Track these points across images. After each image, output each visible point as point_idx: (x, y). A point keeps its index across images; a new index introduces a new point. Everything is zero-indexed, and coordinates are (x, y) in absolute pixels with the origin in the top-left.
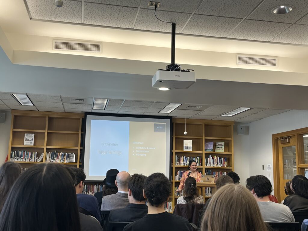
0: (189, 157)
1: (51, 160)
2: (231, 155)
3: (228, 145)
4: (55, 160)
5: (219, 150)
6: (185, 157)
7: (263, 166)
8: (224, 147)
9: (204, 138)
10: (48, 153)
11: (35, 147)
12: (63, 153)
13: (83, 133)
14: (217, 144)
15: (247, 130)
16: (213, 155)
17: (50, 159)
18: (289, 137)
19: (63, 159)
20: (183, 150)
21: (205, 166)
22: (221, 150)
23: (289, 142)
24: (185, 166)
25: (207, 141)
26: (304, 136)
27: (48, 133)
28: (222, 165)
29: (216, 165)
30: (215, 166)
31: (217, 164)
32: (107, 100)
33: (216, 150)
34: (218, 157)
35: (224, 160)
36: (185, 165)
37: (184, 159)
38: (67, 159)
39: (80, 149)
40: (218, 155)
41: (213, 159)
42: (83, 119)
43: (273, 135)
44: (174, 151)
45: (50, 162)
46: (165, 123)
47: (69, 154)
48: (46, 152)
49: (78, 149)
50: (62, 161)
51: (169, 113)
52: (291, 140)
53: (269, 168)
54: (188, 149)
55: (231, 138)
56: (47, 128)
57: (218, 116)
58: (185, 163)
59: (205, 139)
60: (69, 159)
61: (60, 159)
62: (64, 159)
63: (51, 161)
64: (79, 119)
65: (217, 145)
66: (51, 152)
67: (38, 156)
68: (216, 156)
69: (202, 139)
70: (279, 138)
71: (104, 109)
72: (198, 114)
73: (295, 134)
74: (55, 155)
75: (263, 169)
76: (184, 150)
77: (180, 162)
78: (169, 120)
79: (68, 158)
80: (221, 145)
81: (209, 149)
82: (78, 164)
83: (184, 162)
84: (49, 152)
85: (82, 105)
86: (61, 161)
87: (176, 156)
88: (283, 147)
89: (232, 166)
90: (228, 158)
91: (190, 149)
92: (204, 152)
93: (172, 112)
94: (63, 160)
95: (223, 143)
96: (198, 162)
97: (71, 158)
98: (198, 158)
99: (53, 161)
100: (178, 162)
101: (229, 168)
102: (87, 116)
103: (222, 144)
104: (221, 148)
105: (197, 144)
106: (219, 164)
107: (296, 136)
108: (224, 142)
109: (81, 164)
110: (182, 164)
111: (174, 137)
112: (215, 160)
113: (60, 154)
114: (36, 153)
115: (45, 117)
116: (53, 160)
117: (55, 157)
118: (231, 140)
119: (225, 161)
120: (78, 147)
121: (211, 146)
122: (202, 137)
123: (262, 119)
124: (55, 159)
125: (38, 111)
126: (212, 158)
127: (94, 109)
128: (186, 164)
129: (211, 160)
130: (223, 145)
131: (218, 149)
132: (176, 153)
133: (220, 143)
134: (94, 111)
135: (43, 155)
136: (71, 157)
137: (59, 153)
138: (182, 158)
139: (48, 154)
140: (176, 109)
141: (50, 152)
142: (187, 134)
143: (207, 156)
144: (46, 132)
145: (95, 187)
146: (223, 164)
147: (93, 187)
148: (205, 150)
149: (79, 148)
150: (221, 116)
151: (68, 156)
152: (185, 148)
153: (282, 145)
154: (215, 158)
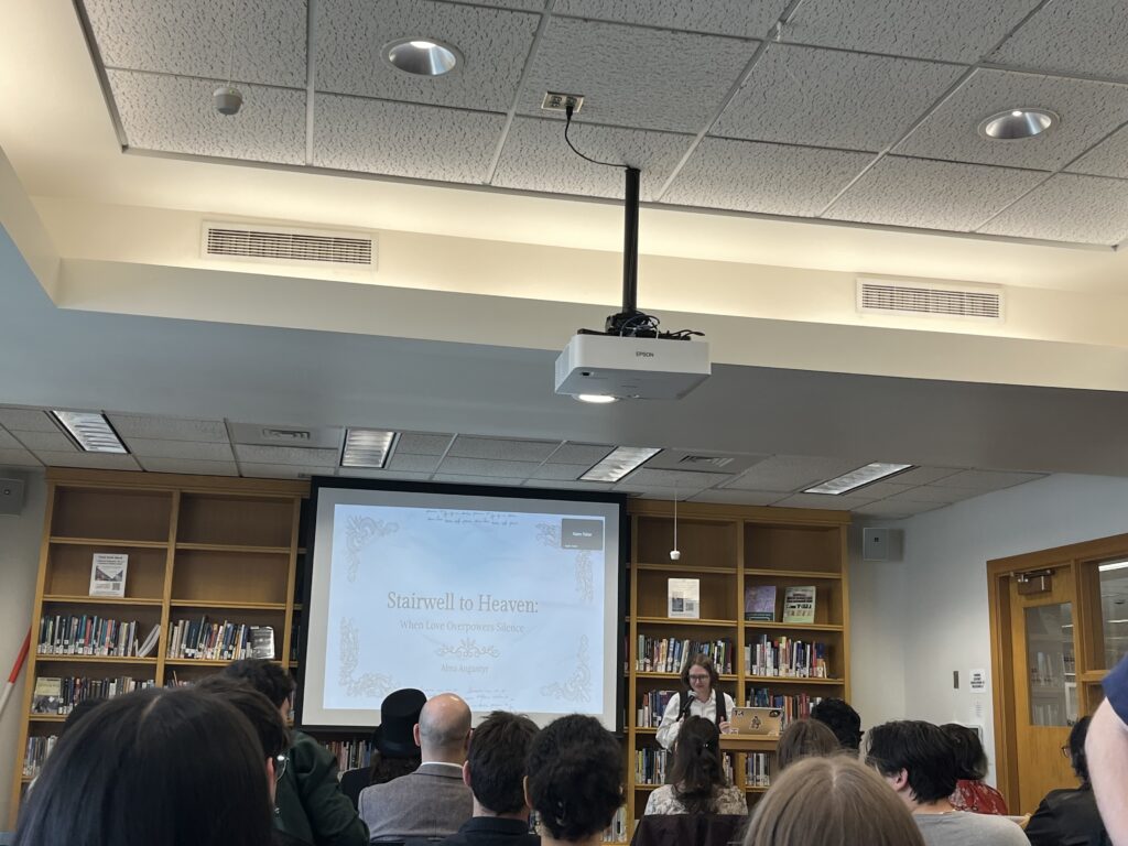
0: (686, 642)
1: (187, 651)
2: (840, 634)
3: (828, 600)
4: (200, 650)
5: (795, 617)
6: (672, 642)
7: (956, 675)
8: (813, 604)
9: (741, 573)
10: (177, 625)
11: (131, 601)
12: (229, 625)
13: (303, 552)
14: (791, 595)
15: (896, 544)
16: (773, 635)
17: (184, 646)
18: (1048, 572)
19: (231, 648)
20: (667, 616)
21: (744, 674)
22: (803, 616)
23: (1049, 590)
24: (674, 672)
25: (751, 582)
26: (1102, 568)
27: (178, 552)
28: (806, 671)
29: (787, 671)
30: (782, 674)
31: (791, 668)
32: (391, 434)
33: (785, 615)
34: (793, 642)
35: (815, 651)
36: (675, 669)
37: (671, 650)
38: (244, 647)
39: (294, 611)
40: (792, 633)
41: (775, 648)
42: (304, 502)
43: (990, 564)
44: (634, 620)
45: (182, 656)
46: (603, 518)
47: (253, 628)
48: (170, 620)
49: (285, 611)
50: (226, 652)
51: (614, 480)
52: (1055, 581)
53: (977, 682)
54: (685, 612)
55: (839, 571)
56: (172, 536)
57: (793, 492)
58: (672, 663)
59: (745, 576)
60: (252, 647)
61: (219, 646)
62: (234, 645)
63: (186, 656)
64: (291, 501)
65: (789, 598)
66: (187, 622)
67: (141, 634)
68: (784, 638)
69: (736, 575)
70: (1012, 574)
71: (380, 466)
72: (720, 487)
73: (1069, 561)
74: (203, 632)
75: (956, 685)
76: (670, 616)
77: (656, 661)
78: (616, 506)
79: (249, 644)
80: (802, 599)
81: (758, 611)
83: (670, 660)
84: (181, 622)
85: (302, 451)
86: (222, 654)
87: (641, 637)
88: (1025, 609)
89: (842, 676)
90: (828, 646)
91: (690, 612)
92: (742, 624)
93: (626, 479)
94: (231, 652)
95: (811, 592)
96: (722, 659)
97: (259, 644)
98: (721, 644)
99: (193, 656)
100: (648, 661)
101: (831, 681)
102: (320, 489)
103: (808, 594)
104: (805, 607)
105: (715, 595)
106: (797, 668)
107: (1073, 567)
108: (813, 588)
109: (295, 664)
110: (664, 666)
111: (635, 567)
112: (781, 652)
113: (221, 628)
114: (133, 624)
115: (170, 495)
116: (193, 651)
117: (201, 641)
118: (840, 580)
119: (818, 657)
120: (285, 602)
121: (767, 603)
122: (736, 567)
123: (951, 504)
124: (202, 646)
125: (145, 471)
126: (772, 646)
127: (344, 464)
129: (769, 651)
130: (810, 600)
131: (793, 614)
132: (641, 627)
133: (799, 591)
134: (343, 473)
135: (159, 631)
136: (259, 638)
137: (216, 626)
138: (664, 643)
139: (177, 630)
140: (641, 469)
141: (185, 619)
142: (681, 556)
143: (753, 636)
144: (171, 547)
145: (344, 751)
146: (811, 666)
147: (340, 749)
148: (747, 616)
149: (289, 607)
150: (802, 492)
151: (249, 637)
152: (673, 606)
153: (1023, 598)
154: (783, 645)
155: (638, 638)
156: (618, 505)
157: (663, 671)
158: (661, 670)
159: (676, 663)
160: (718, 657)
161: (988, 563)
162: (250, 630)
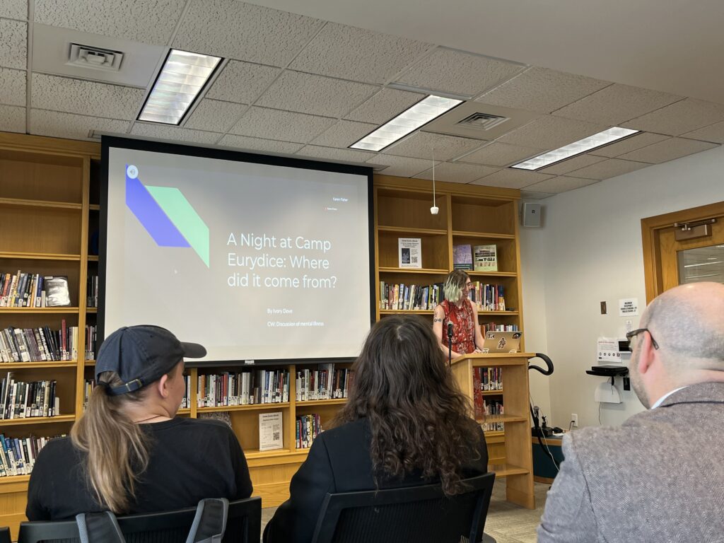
0: (413, 286)
2: (514, 279)
3: (504, 258)
5: (483, 267)
6: (402, 286)
7: (603, 305)
8: (495, 258)
9: (451, 234)
12: (22, 275)
13: (95, 207)
14: (478, 252)
18: (713, 220)
19: (26, 295)
20: (398, 267)
22: (489, 267)
23: (710, 234)
24: (405, 309)
25: (458, 241)
28: (492, 306)
29: (480, 307)
31: (483, 304)
32: (217, 60)
33: (475, 266)
34: (484, 285)
35: (497, 291)
36: (405, 307)
37: (402, 293)
38: (39, 295)
39: (89, 262)
40: (483, 278)
42: (92, 162)
43: (644, 221)
44: (378, 270)
47: (46, 278)
49: (79, 262)
50: (21, 301)
51: (377, 150)
52: (715, 228)
53: (629, 307)
54: (411, 264)
55: (514, 233)
57: (504, 167)
58: (403, 303)
59: (453, 236)
60: (47, 295)
61: (13, 294)
62: (29, 294)
64: (79, 163)
65: (476, 254)
68: (478, 283)
69: (446, 236)
70: (676, 225)
71: (176, 123)
72: (454, 160)
75: (604, 311)
76: (400, 267)
77: (391, 301)
79: (44, 293)
80: (487, 254)
81: (461, 263)
82: (82, 311)
83: (401, 300)
86: (16, 301)
87: (382, 283)
88: (677, 251)
89: (517, 309)
90: (503, 286)
91: (414, 264)
93: (388, 148)
94: (26, 300)
95: (493, 248)
96: (437, 299)
97: (54, 292)
98: (436, 288)
100: (387, 301)
101: (509, 313)
102: (111, 149)
103: (491, 251)
104: (489, 260)
106: (487, 304)
108: (495, 246)
109: (93, 310)
110: (397, 305)
111: (376, 228)
112: (476, 292)
113: (14, 277)
118: (513, 240)
119: (499, 296)
120: (80, 253)
121: (465, 258)
122: (447, 229)
127: (141, 118)
128: (408, 306)
130: (493, 255)
131: (481, 265)
132: (382, 275)
133: (484, 248)
136: (53, 287)
137: (8, 275)
138: (396, 288)
140: (419, 131)
146: (495, 303)
149: (84, 258)
150: (510, 167)
151: (44, 287)
152: (403, 259)
153: (677, 243)
154: (477, 288)
155: (380, 284)
156: (367, 177)
157: (396, 309)
158: (395, 308)
159: (405, 303)
160: (435, 297)
161: (642, 220)
162: (43, 280)
